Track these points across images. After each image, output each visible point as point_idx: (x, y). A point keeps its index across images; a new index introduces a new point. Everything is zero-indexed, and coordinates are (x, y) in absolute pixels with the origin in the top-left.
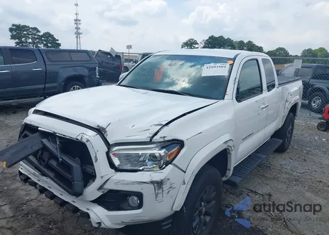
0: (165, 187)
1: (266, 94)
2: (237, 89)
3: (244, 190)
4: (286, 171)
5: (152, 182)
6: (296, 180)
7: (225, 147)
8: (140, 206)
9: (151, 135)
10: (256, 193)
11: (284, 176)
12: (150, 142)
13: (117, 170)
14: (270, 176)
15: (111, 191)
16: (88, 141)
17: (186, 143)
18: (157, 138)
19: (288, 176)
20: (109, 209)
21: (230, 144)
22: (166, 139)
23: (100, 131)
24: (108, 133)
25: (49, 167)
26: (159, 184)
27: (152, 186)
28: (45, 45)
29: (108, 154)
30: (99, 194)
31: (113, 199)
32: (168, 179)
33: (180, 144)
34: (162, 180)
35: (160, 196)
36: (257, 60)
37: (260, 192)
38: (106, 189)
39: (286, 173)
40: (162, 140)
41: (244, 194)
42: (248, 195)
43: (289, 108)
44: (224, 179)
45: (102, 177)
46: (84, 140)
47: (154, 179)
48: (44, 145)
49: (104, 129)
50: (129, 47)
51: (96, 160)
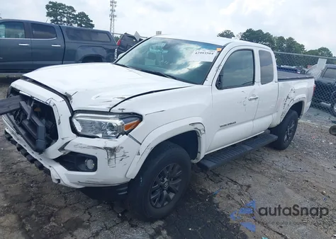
0: (119, 154)
1: (258, 86)
2: (219, 76)
3: (224, 178)
4: (277, 167)
5: (105, 148)
6: (282, 177)
7: (192, 128)
8: (95, 169)
9: (111, 107)
10: (236, 183)
11: (272, 171)
12: (109, 113)
13: (78, 134)
14: (257, 170)
15: (72, 153)
16: (54, 105)
17: (144, 117)
18: (115, 110)
19: (275, 172)
20: (69, 168)
21: (199, 127)
22: (124, 111)
23: (67, 98)
24: (73, 100)
25: (22, 126)
26: (112, 151)
27: (105, 151)
28: (79, 25)
29: (71, 119)
30: (61, 154)
31: (73, 161)
32: (122, 148)
33: (140, 118)
34: (115, 148)
35: (112, 162)
36: (253, 51)
37: (240, 182)
38: (67, 151)
39: (274, 169)
40: (120, 111)
41: (224, 183)
42: (227, 183)
43: (291, 105)
44: (195, 161)
45: (63, 139)
46: (51, 105)
47: (107, 146)
48: (21, 106)
49: (70, 96)
50: (159, 33)
51: (59, 123)
